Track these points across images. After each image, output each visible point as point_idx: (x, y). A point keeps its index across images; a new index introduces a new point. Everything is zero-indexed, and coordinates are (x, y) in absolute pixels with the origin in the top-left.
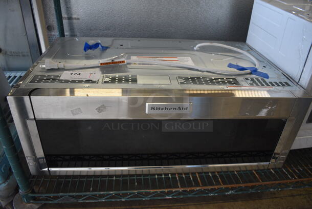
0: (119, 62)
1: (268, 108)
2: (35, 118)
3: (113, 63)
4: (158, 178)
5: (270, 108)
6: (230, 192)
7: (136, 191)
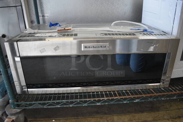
0: (68, 29)
1: (153, 46)
2: (20, 56)
3: (65, 30)
4: (92, 94)
5: (155, 45)
6: (137, 101)
7: (78, 100)
